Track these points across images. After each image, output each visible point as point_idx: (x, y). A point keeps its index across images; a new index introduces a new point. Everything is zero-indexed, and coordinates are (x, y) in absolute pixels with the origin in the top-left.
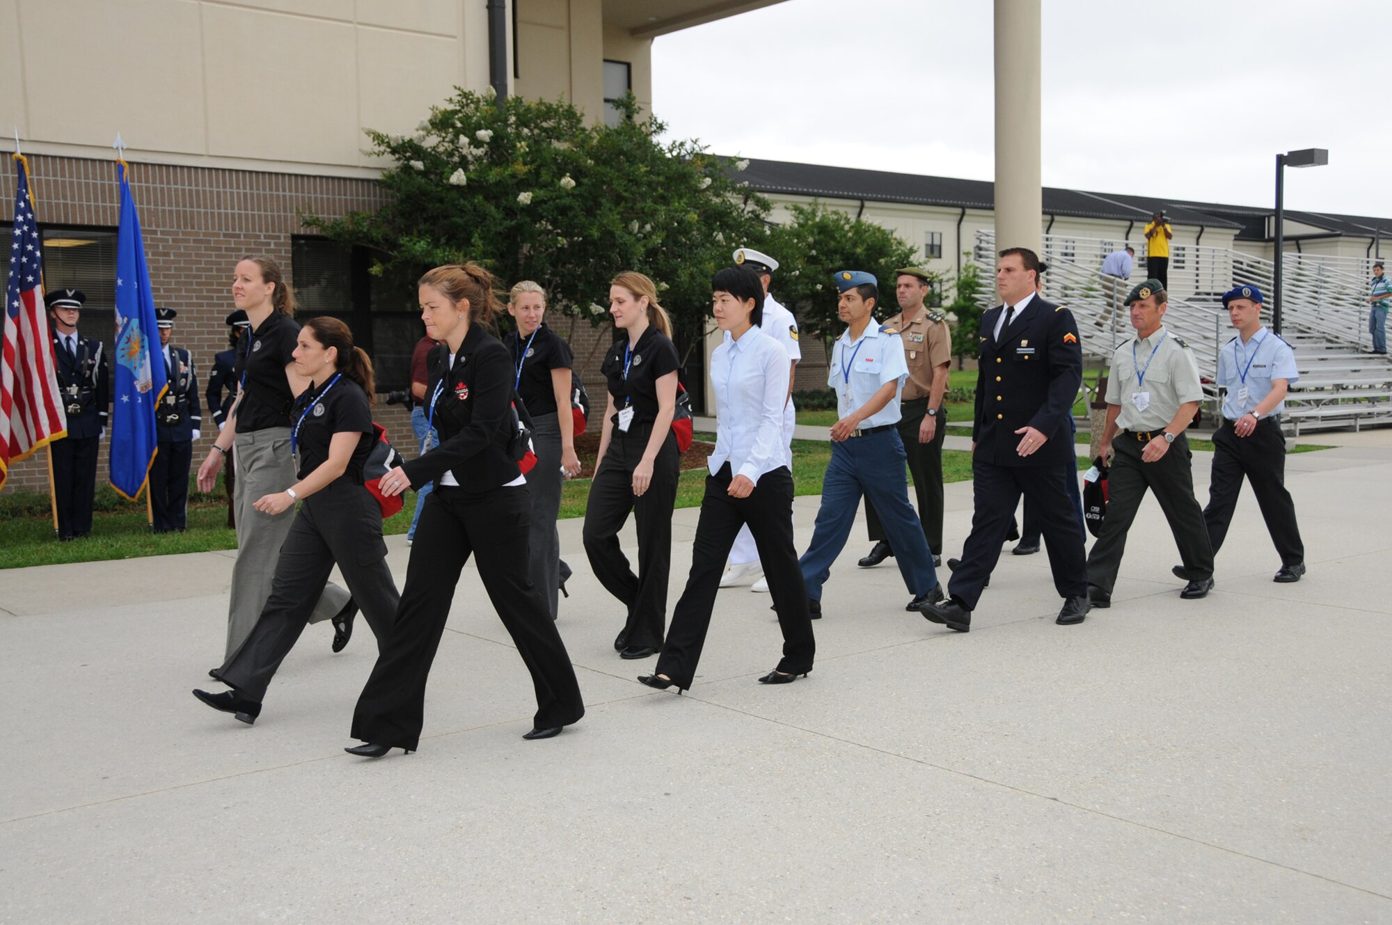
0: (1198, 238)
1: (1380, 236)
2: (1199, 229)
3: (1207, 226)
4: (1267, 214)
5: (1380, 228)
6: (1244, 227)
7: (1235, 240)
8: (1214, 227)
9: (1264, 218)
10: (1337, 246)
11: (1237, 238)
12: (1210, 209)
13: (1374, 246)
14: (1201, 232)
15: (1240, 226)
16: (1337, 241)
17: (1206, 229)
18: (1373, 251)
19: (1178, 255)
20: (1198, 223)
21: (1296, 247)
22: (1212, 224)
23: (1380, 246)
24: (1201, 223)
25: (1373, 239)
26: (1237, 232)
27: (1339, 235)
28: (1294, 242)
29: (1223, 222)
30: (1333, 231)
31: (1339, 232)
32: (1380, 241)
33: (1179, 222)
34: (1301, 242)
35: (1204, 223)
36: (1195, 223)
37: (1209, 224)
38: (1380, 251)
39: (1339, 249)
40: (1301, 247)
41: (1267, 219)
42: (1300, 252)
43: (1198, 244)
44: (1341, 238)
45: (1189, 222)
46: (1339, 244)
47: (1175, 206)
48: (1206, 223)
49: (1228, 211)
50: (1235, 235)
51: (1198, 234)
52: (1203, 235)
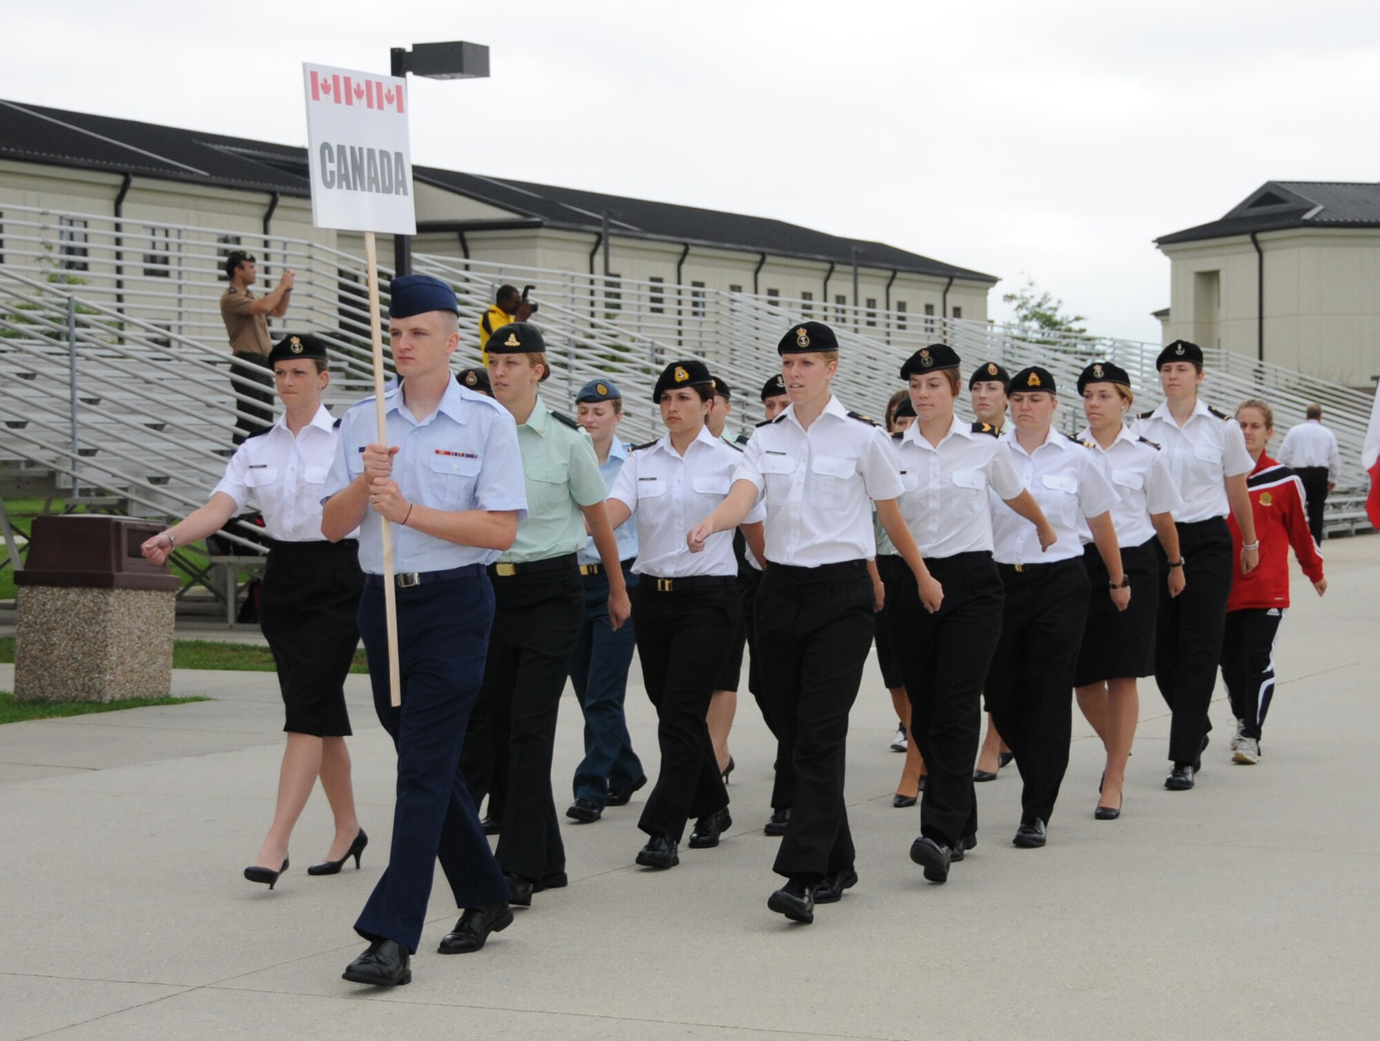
0: (267, 219)
1: (612, 231)
2: (266, 199)
3: (282, 194)
5: (610, 215)
8: (298, 196)
10: (535, 247)
13: (601, 249)
14: (273, 205)
16: (535, 237)
17: (282, 201)
18: (599, 259)
20: (264, 186)
21: (458, 245)
22: (294, 190)
23: (611, 250)
24: (271, 186)
25: (599, 234)
27: (538, 225)
28: (454, 235)
30: (526, 215)
31: (537, 220)
32: (612, 240)
33: (226, 181)
34: (468, 235)
35: (277, 188)
36: (258, 185)
37: (288, 189)
38: (611, 259)
39: (539, 251)
40: (470, 245)
42: (467, 256)
43: (266, 231)
44: (542, 232)
45: (246, 183)
46: (539, 242)
47: (216, 147)
48: (282, 188)
51: (266, 209)
52: (277, 212)
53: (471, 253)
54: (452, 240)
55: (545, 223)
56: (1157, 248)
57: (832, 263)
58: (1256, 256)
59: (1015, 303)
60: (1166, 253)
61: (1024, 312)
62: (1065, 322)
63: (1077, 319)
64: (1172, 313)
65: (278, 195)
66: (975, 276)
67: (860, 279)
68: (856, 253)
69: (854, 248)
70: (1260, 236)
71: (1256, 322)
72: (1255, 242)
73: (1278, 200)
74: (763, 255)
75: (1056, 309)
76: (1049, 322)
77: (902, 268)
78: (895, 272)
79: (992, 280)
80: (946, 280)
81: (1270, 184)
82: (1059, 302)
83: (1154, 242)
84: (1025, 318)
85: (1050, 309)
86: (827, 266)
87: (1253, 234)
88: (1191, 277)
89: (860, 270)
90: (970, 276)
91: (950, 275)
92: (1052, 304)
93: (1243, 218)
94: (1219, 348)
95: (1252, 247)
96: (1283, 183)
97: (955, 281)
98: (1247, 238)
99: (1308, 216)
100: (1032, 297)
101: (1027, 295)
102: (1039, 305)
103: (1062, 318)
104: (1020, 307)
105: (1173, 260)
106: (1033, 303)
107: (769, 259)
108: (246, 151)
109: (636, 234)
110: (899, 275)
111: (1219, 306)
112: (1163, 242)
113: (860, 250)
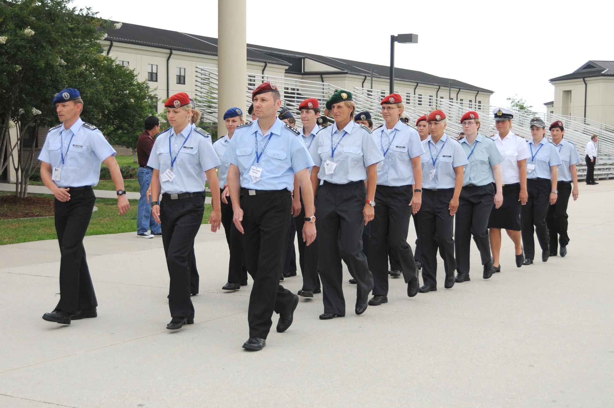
0: (263, 70)
1: (373, 76)
2: (263, 64)
3: (269, 63)
4: (303, 56)
5: (373, 71)
6: (291, 65)
7: (286, 73)
8: (273, 63)
9: (301, 59)
11: (287, 72)
12: (269, 51)
13: (366, 81)
14: (265, 66)
15: (289, 64)
16: (345, 77)
17: (268, 65)
18: (366, 84)
19: (251, 80)
20: (263, 60)
21: (321, 79)
22: (272, 61)
24: (265, 60)
25: (366, 76)
26: (287, 68)
27: (346, 73)
28: (319, 76)
29: (278, 61)
30: (343, 70)
31: (346, 71)
33: (252, 59)
34: (323, 76)
35: (267, 61)
37: (270, 61)
39: (347, 82)
40: (324, 79)
41: (303, 60)
42: (323, 82)
43: (263, 74)
44: (348, 75)
45: (258, 59)
46: (346, 78)
48: (268, 61)
49: (280, 53)
50: (286, 70)
51: (263, 68)
52: (266, 68)
53: (324, 82)
54: (319, 77)
55: (349, 72)
56: (550, 82)
57: (440, 86)
58: (584, 85)
59: (511, 101)
60: (553, 84)
61: (513, 104)
62: (527, 108)
63: (531, 107)
64: (554, 103)
65: (267, 63)
66: (486, 91)
67: (451, 92)
68: (450, 83)
69: (450, 82)
70: (586, 79)
71: (584, 107)
72: (584, 81)
73: (593, 67)
74: (417, 83)
75: (524, 103)
76: (522, 108)
77: (462, 88)
78: (460, 89)
79: (492, 92)
80: (477, 92)
81: (590, 62)
82: (525, 101)
83: (549, 80)
84: (514, 105)
85: (522, 103)
86: (438, 87)
87: (584, 78)
88: (562, 92)
89: (452, 89)
90: (484, 91)
91: (478, 90)
92: (523, 102)
93: (580, 73)
94: (570, 115)
95: (583, 83)
96: (594, 61)
97: (479, 93)
98: (582, 80)
99: (603, 72)
100: (516, 99)
101: (514, 98)
102: (518, 102)
103: (526, 106)
104: (512, 102)
105: (555, 86)
106: (516, 101)
107: (419, 85)
108: (255, 49)
109: (377, 76)
110: (461, 90)
111: (571, 102)
112: (552, 80)
113: (452, 83)
